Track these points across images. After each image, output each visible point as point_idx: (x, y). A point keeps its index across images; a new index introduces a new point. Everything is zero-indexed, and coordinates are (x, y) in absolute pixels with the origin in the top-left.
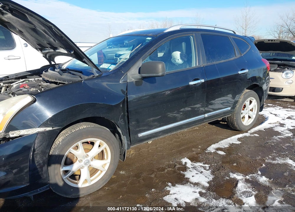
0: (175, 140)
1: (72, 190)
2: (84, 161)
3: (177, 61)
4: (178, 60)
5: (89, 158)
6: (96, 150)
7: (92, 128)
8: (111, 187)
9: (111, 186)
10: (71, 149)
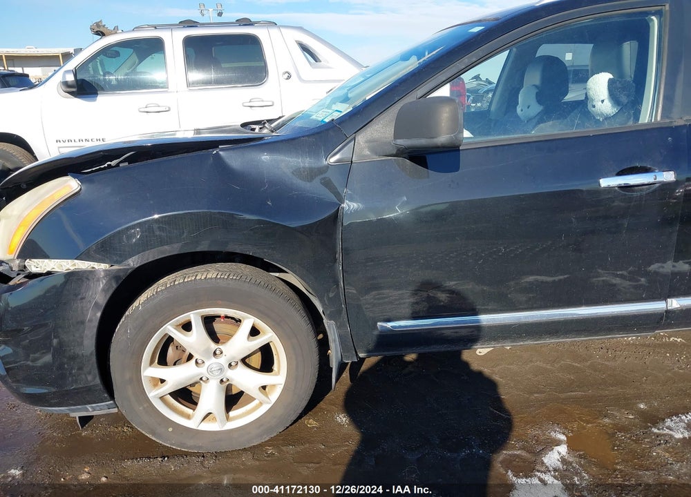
0: (569, 362)
1: (170, 430)
2: (207, 363)
3: (598, 105)
4: (603, 101)
5: (223, 360)
6: (240, 343)
7: (230, 282)
8: (280, 451)
9: (284, 448)
10: (169, 327)
